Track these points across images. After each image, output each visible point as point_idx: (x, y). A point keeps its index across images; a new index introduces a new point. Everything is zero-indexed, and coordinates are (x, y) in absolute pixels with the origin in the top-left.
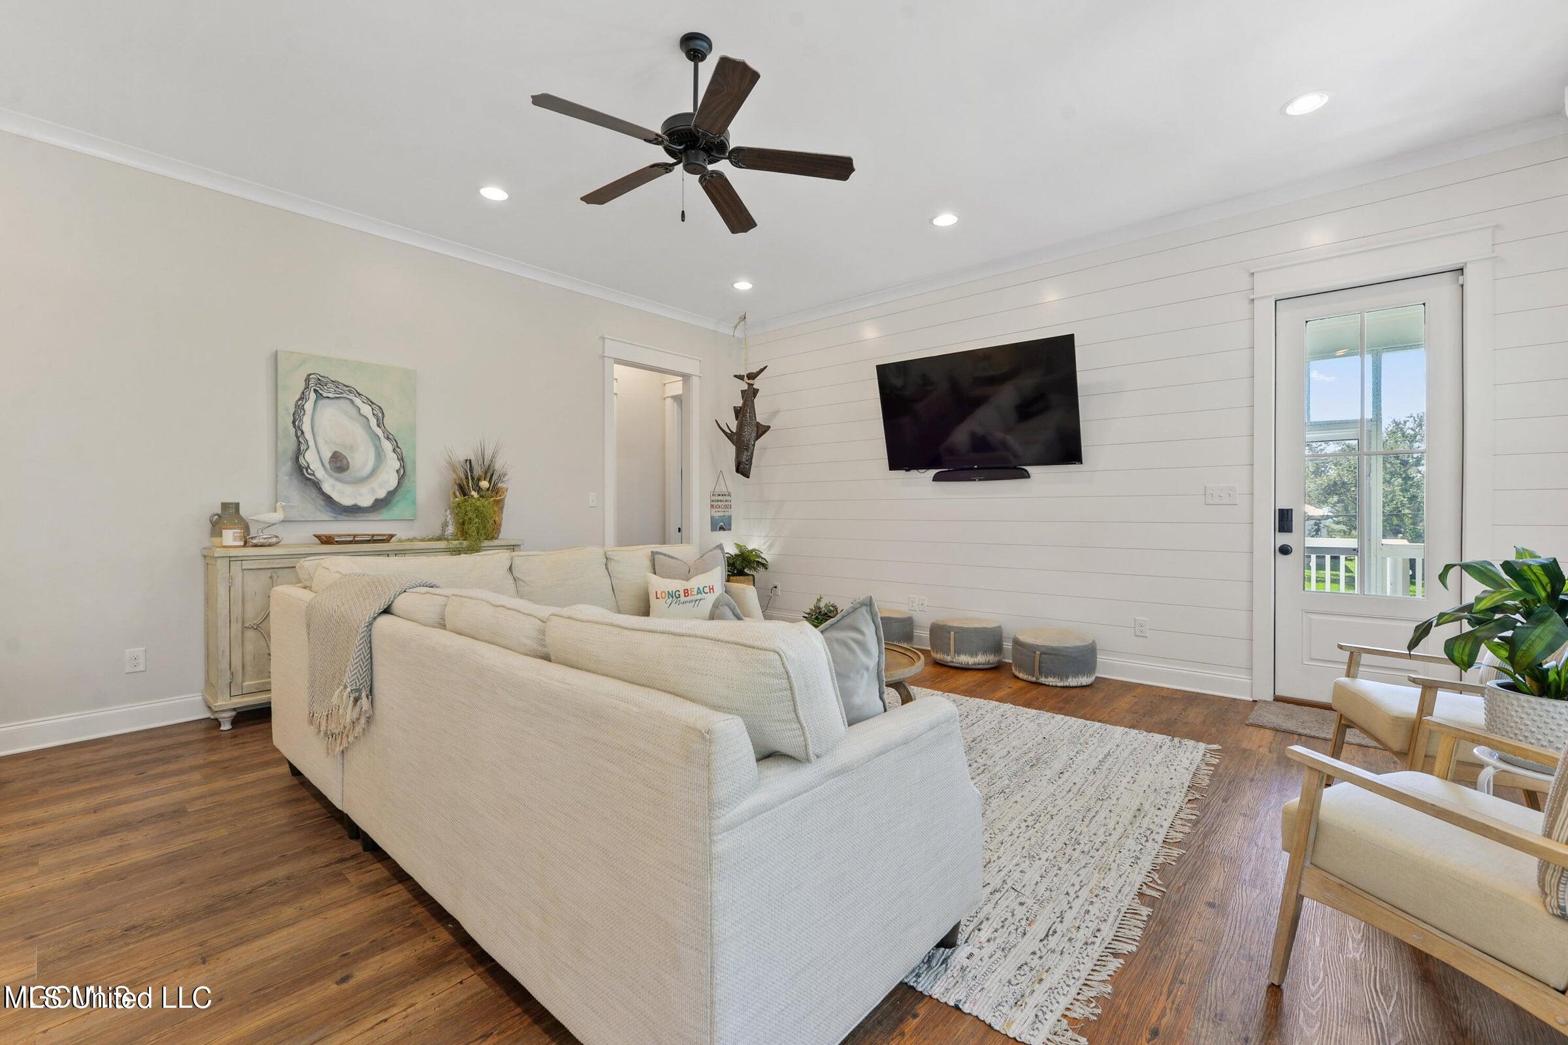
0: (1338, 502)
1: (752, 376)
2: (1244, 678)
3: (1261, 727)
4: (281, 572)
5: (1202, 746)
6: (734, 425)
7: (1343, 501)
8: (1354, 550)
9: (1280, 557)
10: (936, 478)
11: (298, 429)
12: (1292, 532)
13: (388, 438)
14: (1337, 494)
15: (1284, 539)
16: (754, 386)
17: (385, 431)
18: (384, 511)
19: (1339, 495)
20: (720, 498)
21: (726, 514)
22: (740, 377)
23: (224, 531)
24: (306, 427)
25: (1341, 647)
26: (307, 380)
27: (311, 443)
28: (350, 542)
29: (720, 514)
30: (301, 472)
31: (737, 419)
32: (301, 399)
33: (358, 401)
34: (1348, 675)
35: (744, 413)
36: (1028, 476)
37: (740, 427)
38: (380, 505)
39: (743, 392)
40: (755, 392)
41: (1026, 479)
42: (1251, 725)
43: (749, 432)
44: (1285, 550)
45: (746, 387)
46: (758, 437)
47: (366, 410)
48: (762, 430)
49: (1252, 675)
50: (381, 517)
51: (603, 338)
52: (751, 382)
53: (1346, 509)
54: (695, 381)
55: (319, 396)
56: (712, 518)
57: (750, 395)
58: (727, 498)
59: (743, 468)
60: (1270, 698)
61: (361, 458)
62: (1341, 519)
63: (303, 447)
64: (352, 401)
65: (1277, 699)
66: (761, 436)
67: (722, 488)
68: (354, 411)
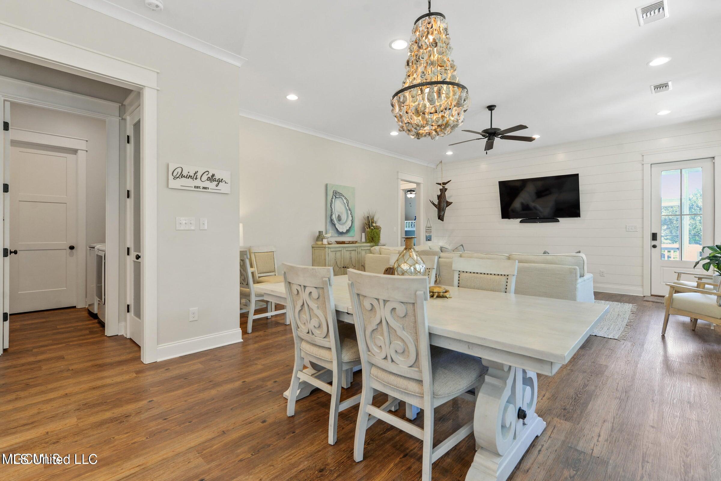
0: (667, 229)
1: (444, 184)
2: (640, 289)
3: (648, 301)
4: (337, 252)
5: (631, 305)
6: (436, 202)
7: (669, 228)
8: (677, 248)
9: (653, 249)
10: (521, 222)
11: (331, 207)
12: (657, 240)
13: (349, 210)
14: (666, 225)
15: (654, 243)
16: (445, 187)
17: (349, 208)
18: (348, 234)
19: (668, 225)
20: (428, 229)
21: (430, 235)
22: (440, 184)
23: (323, 240)
24: (333, 207)
25: (675, 272)
26: (333, 192)
27: (334, 212)
28: (348, 243)
29: (428, 235)
30: (332, 220)
31: (438, 199)
32: (332, 198)
33: (343, 198)
34: (677, 280)
35: (441, 197)
36: (559, 221)
37: (440, 203)
38: (348, 231)
39: (440, 189)
40: (446, 190)
41: (558, 223)
42: (645, 301)
43: (444, 204)
44: (654, 246)
45: (442, 188)
46: (447, 206)
47: (345, 201)
48: (449, 204)
49: (643, 287)
50: (348, 236)
51: (398, 172)
52: (443, 186)
53: (671, 232)
54: (422, 185)
55: (336, 197)
56: (426, 236)
57: (443, 191)
58: (430, 228)
59: (441, 217)
60: (650, 295)
61: (344, 217)
62: (668, 237)
63: (332, 214)
64: (342, 198)
65: (652, 295)
66: (448, 206)
67: (428, 225)
68: (342, 201)
